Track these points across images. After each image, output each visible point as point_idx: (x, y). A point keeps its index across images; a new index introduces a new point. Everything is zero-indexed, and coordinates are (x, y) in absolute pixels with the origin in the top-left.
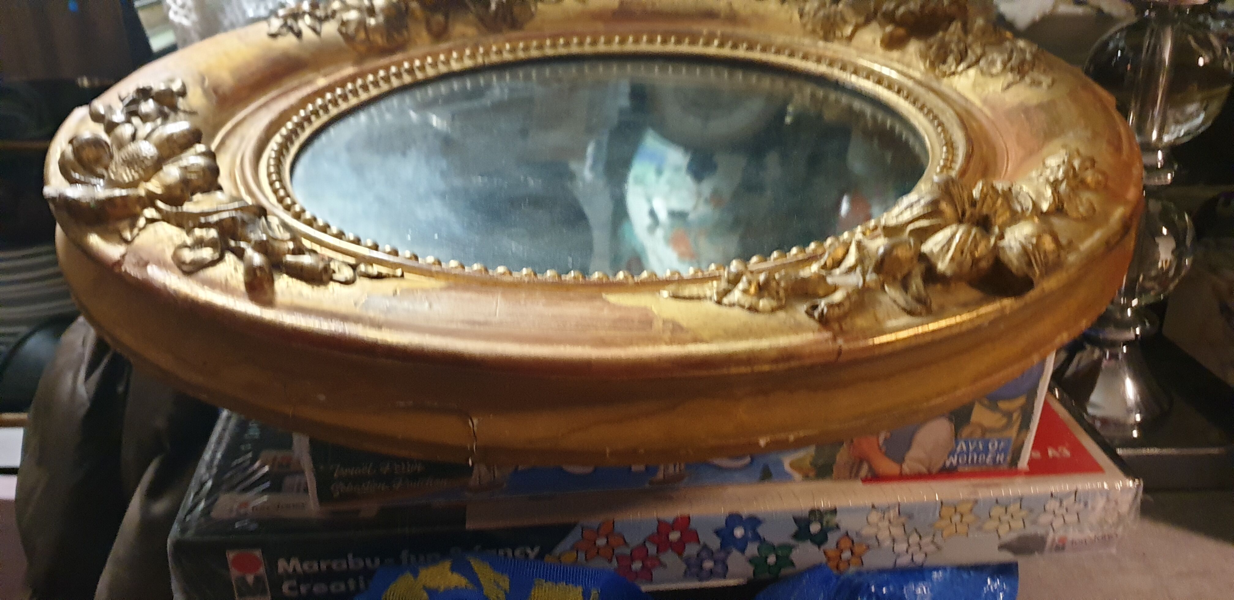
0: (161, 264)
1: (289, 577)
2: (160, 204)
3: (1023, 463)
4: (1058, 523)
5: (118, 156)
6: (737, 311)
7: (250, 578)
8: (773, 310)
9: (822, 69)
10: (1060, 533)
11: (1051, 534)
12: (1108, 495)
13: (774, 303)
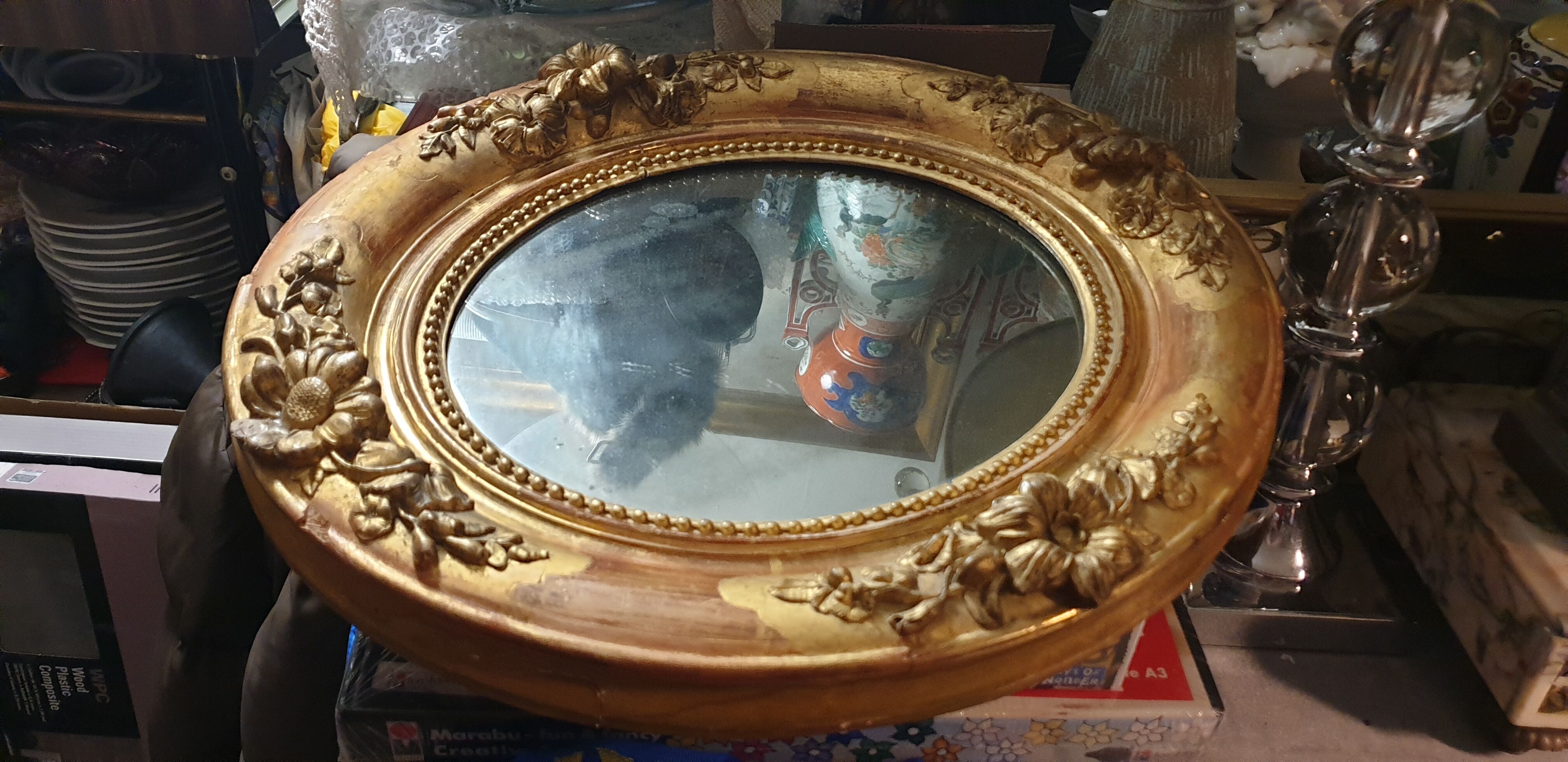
0: (341, 529)
1: (440, 742)
2: (334, 454)
3: (1118, 685)
4: (1142, 740)
5: (295, 391)
6: (831, 618)
7: (406, 742)
8: (862, 621)
9: (1003, 204)
10: (1144, 749)
11: (1136, 749)
12: (1190, 722)
13: (863, 613)
